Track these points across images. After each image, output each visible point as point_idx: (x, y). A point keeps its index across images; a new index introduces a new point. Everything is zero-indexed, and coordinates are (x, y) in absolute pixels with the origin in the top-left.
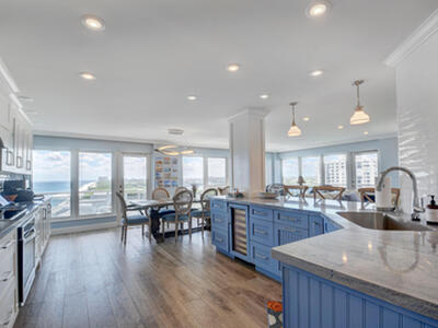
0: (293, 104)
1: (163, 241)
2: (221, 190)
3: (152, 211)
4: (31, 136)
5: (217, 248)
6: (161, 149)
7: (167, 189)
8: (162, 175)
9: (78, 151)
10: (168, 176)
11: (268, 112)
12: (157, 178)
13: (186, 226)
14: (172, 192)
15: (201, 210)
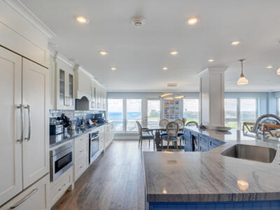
0: (241, 61)
1: (161, 151)
6: (162, 96)
8: (168, 111)
9: (126, 98)
10: (173, 112)
11: (227, 67)
12: (166, 113)
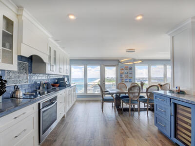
2: (161, 86)
3: (116, 95)
4: (69, 60)
5: (158, 129)
6: (122, 61)
7: (126, 84)
8: (123, 76)
9: (87, 65)
10: (127, 76)
12: (121, 77)
13: (136, 107)
14: (129, 85)
15: (146, 97)
